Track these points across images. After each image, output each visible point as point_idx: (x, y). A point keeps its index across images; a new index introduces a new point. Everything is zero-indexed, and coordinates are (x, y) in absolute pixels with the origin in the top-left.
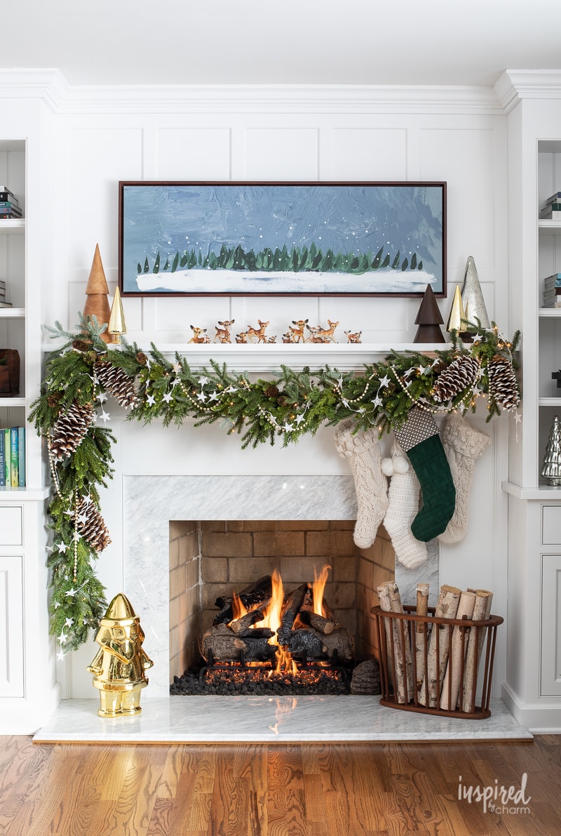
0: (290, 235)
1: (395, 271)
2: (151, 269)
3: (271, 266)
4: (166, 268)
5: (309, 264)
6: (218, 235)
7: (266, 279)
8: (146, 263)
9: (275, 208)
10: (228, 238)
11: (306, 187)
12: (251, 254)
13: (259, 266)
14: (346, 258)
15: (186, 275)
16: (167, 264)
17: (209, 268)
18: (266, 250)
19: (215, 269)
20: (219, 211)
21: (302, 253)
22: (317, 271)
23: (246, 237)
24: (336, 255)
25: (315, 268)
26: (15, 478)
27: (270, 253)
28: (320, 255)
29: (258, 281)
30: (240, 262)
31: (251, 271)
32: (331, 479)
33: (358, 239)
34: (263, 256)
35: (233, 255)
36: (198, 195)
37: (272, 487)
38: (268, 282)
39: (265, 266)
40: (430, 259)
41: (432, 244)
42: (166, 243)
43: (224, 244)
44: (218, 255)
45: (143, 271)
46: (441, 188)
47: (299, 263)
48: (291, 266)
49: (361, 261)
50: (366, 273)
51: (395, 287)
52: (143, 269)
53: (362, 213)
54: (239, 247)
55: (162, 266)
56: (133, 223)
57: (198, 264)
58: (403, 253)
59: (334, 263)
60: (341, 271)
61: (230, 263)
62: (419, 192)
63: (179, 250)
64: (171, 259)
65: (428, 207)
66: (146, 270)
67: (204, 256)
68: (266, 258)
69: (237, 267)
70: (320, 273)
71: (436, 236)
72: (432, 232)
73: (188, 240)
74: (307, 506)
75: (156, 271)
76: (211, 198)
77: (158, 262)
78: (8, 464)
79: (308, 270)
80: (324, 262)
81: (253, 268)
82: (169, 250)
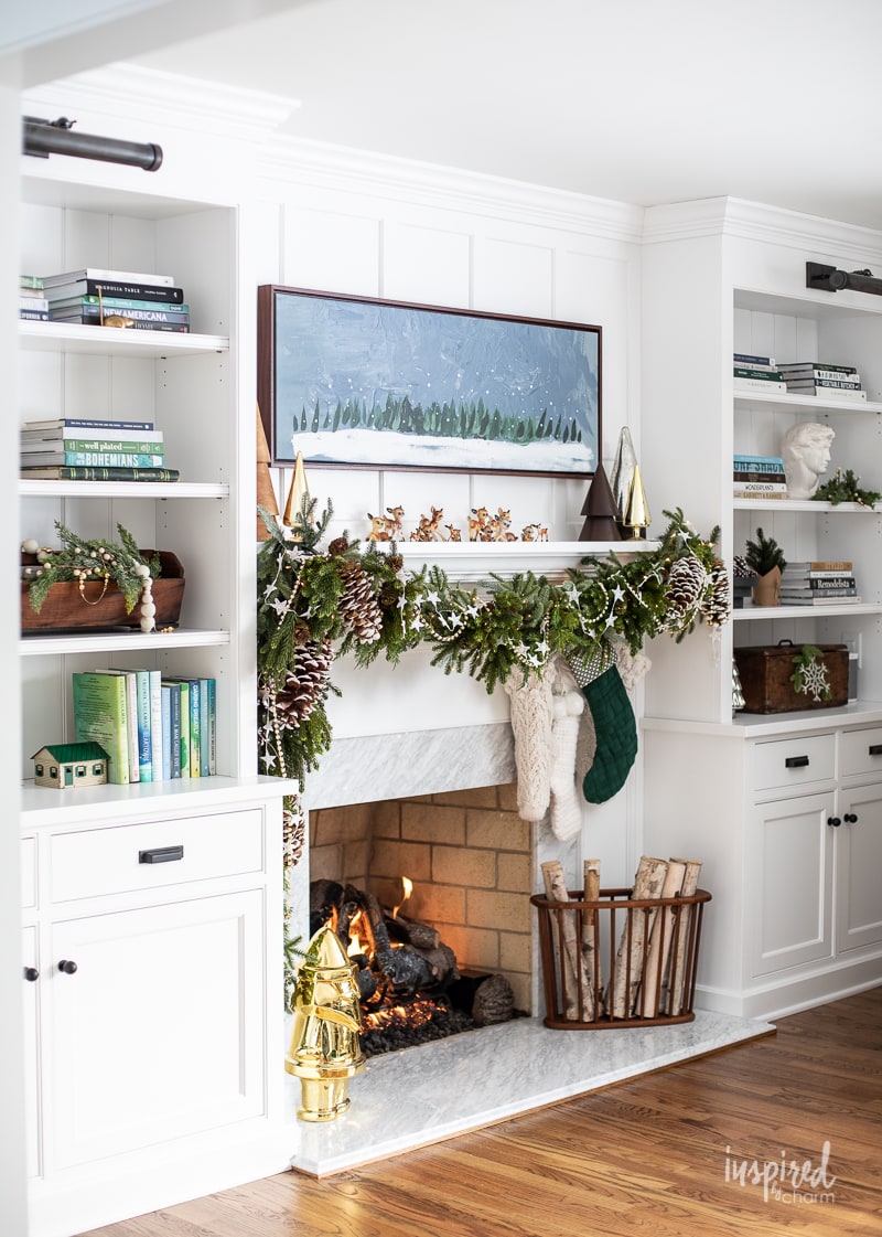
0: (458, 385)
1: (557, 442)
2: (309, 426)
3: (439, 429)
4: (325, 426)
5: (476, 430)
6: (384, 380)
7: (433, 448)
8: (304, 417)
9: (443, 346)
10: (394, 384)
11: (474, 319)
12: (418, 410)
13: (427, 429)
14: (512, 422)
15: (349, 437)
16: (327, 419)
17: (374, 427)
18: (434, 404)
19: (380, 430)
20: (384, 344)
21: (470, 413)
22: (485, 438)
23: (415, 384)
24: (502, 418)
25: (481, 435)
26: (196, 764)
27: (438, 410)
28: (487, 416)
29: (425, 450)
30: (407, 422)
31: (419, 434)
32: (478, 729)
33: (523, 397)
34: (431, 413)
35: (400, 411)
36: (361, 317)
37: (420, 748)
38: (437, 451)
39: (433, 429)
40: (588, 428)
41: (590, 409)
42: (327, 386)
43: (391, 394)
44: (384, 410)
45: (299, 427)
46: (596, 334)
47: (467, 426)
48: (459, 429)
49: (526, 427)
50: (531, 444)
51: (557, 463)
52: (300, 425)
53: (527, 361)
54: (406, 399)
55: (322, 421)
56: (287, 352)
57: (362, 421)
58: (564, 418)
59: (501, 428)
60: (507, 440)
61: (396, 424)
62: (578, 337)
63: (341, 398)
64: (332, 411)
65: (586, 358)
66: (304, 427)
67: (369, 409)
68: (434, 417)
69: (404, 429)
70: (487, 441)
71: (592, 398)
72: (589, 391)
73: (352, 383)
74: (456, 769)
75: (315, 429)
76: (376, 323)
77: (317, 416)
78: (187, 742)
79: (476, 437)
80: (493, 428)
81: (420, 431)
82: (330, 397)
